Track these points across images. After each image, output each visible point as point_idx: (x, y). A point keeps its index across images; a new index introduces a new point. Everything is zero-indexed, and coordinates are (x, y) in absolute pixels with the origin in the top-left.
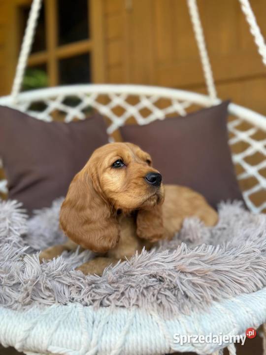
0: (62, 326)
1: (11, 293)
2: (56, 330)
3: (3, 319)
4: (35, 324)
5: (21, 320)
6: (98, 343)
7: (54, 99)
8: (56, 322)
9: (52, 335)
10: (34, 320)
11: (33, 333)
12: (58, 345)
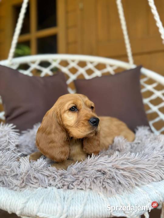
0: (45, 200)
1: (12, 180)
2: (42, 203)
3: (9, 196)
4: (29, 199)
5: (20, 197)
6: (67, 211)
7: (33, 62)
8: (42, 198)
9: (39, 206)
10: (28, 197)
11: (27, 205)
12: (43, 212)
